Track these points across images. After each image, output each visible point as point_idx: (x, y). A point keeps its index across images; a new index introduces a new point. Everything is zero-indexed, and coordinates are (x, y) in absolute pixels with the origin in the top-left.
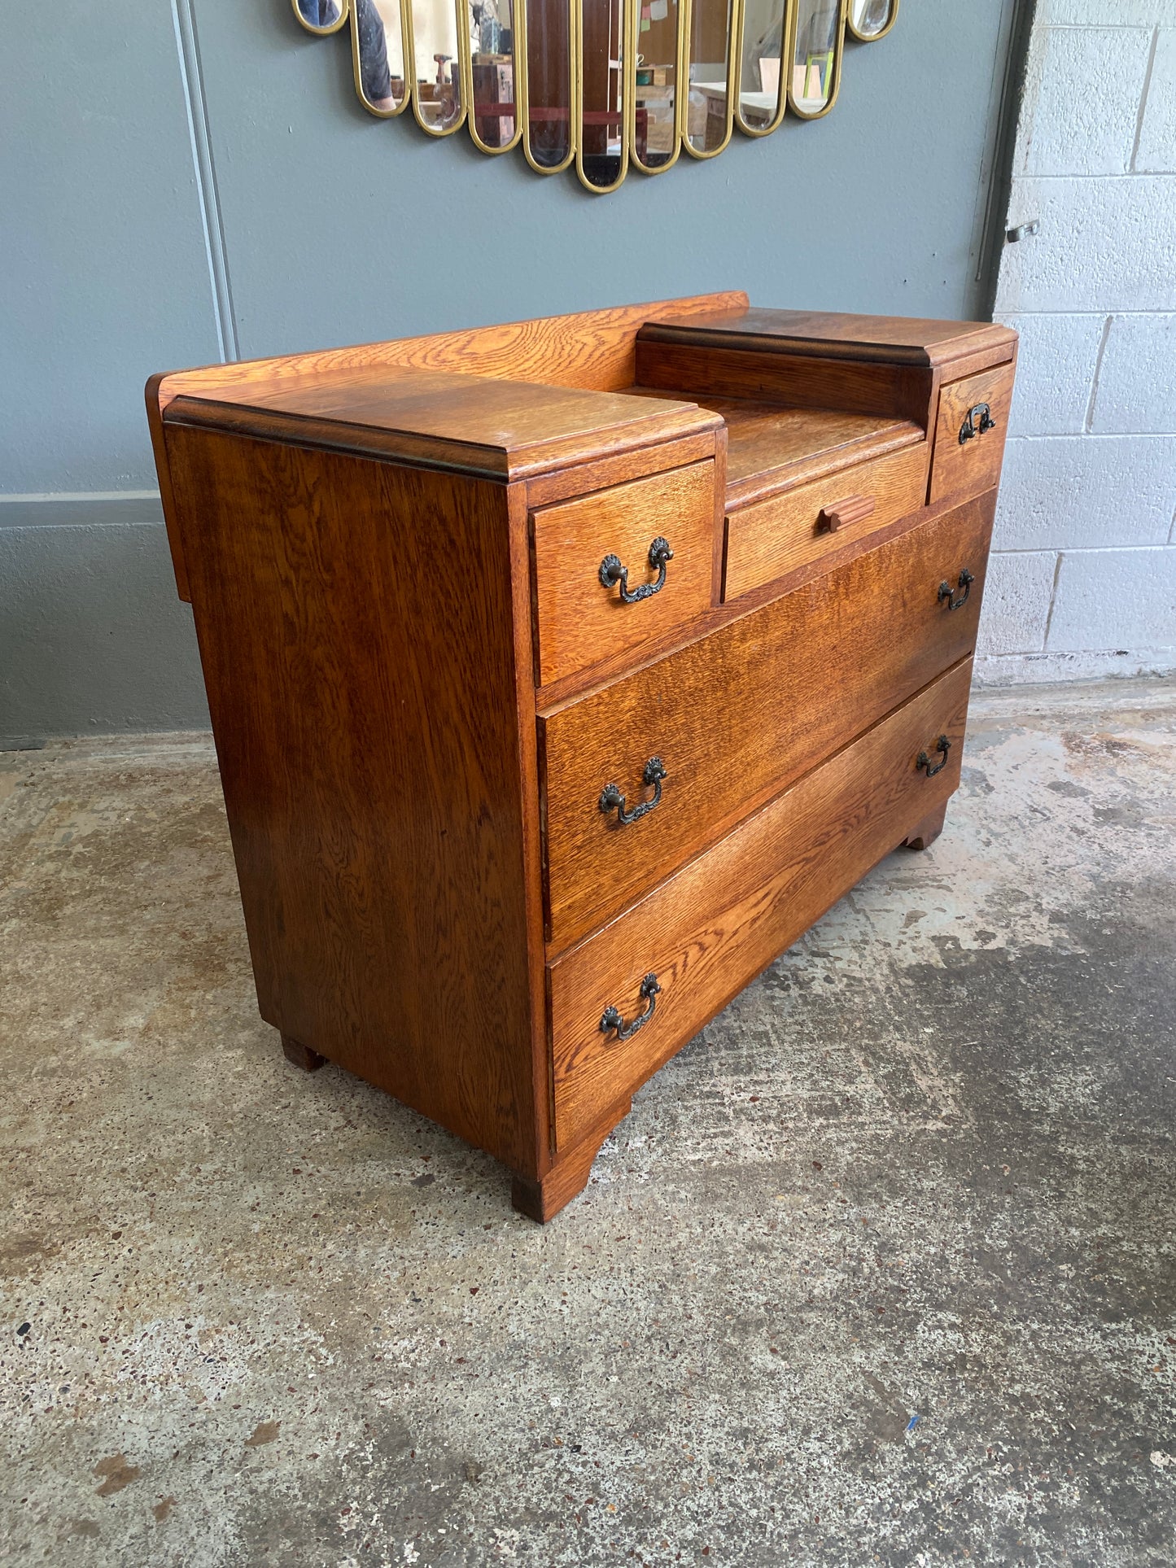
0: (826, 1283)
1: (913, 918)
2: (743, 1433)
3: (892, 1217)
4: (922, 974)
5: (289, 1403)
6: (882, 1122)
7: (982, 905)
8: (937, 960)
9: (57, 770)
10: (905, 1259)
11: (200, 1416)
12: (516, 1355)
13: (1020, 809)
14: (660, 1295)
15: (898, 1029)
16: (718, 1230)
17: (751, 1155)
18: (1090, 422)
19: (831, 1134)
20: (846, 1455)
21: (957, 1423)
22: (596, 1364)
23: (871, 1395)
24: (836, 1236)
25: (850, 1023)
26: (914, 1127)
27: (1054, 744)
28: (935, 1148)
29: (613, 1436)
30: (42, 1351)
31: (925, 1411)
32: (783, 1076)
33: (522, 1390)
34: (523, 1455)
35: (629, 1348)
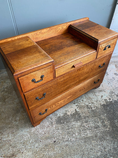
0: (99, 154)
1: (102, 96)
3: (105, 143)
4: (104, 105)
6: (102, 129)
7: (109, 94)
8: (105, 103)
10: (107, 150)
13: (111, 78)
15: (102, 115)
16: (87, 147)
17: (89, 135)
19: (97, 131)
24: (99, 147)
25: (97, 114)
26: (105, 130)
27: (114, 67)
28: (108, 133)
32: (91, 123)
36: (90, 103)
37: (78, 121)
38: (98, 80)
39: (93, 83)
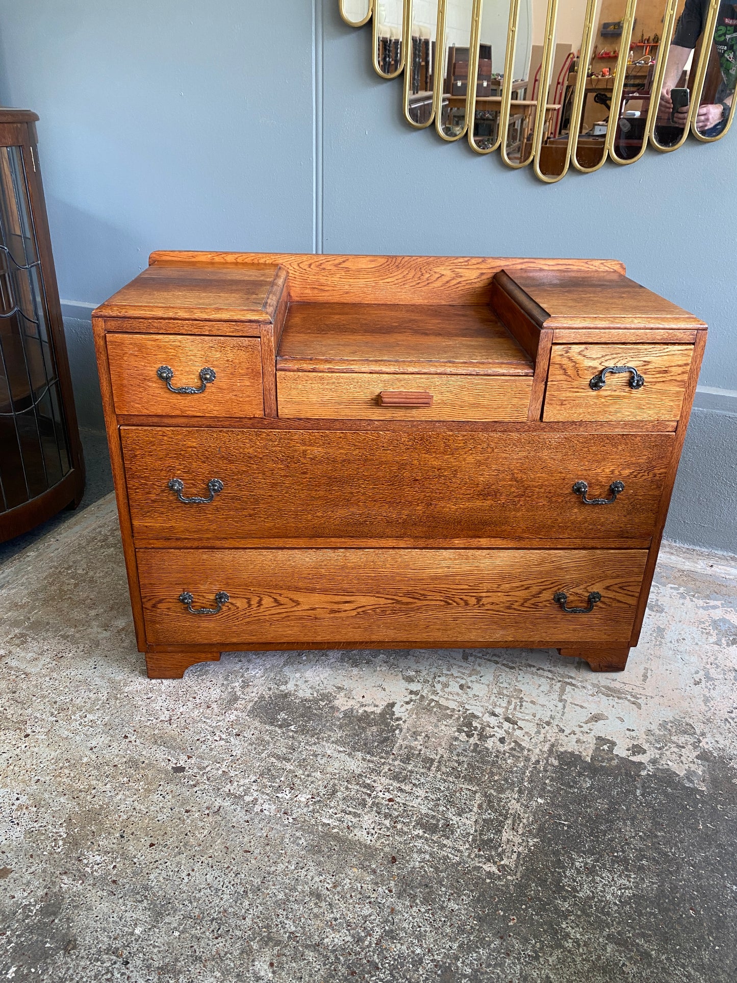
0: (336, 938)
3: (411, 916)
4: (569, 760)
5: (25, 863)
6: (458, 850)
7: (654, 727)
8: (588, 754)
10: (396, 948)
14: (238, 898)
15: (520, 792)
16: (303, 872)
17: (360, 835)
19: (419, 843)
22: (174, 920)
24: (367, 911)
25: (492, 774)
26: (475, 863)
28: (478, 883)
29: (149, 967)
32: (421, 792)
33: (129, 914)
35: (198, 920)
36: (494, 714)
37: (359, 755)
38: (591, 601)
39: (547, 595)
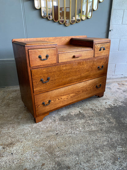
0: (105, 143)
1: (106, 103)
2: (100, 161)
3: (111, 135)
5: (46, 161)
6: (108, 125)
7: (113, 101)
8: (110, 107)
9: (7, 90)
10: (114, 140)
11: (35, 163)
12: (71, 153)
13: (115, 91)
14: (87, 145)
15: (107, 115)
16: (92, 138)
17: (94, 129)
18: (118, 50)
19: (102, 126)
20: (112, 163)
21: (124, 158)
22: (81, 154)
23: (113, 156)
24: (105, 138)
25: (102, 114)
26: (111, 125)
27: (117, 84)
28: (114, 127)
29: (85, 162)
30: (15, 156)
31: (120, 157)
32: (95, 120)
33: (73, 157)
34: (75, 165)
35: (84, 152)
36: (94, 107)
37: (82, 119)
38: (100, 85)
39: (95, 86)
